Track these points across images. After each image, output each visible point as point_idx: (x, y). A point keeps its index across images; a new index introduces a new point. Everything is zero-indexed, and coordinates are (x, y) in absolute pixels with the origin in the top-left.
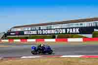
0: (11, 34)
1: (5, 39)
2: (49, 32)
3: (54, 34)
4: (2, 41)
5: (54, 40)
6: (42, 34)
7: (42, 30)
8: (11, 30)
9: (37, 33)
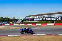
0: (26, 20)
1: (23, 23)
2: (50, 19)
3: (53, 20)
4: (21, 24)
5: (53, 24)
6: (45, 20)
7: (45, 18)
8: (26, 18)
9: (42, 20)
